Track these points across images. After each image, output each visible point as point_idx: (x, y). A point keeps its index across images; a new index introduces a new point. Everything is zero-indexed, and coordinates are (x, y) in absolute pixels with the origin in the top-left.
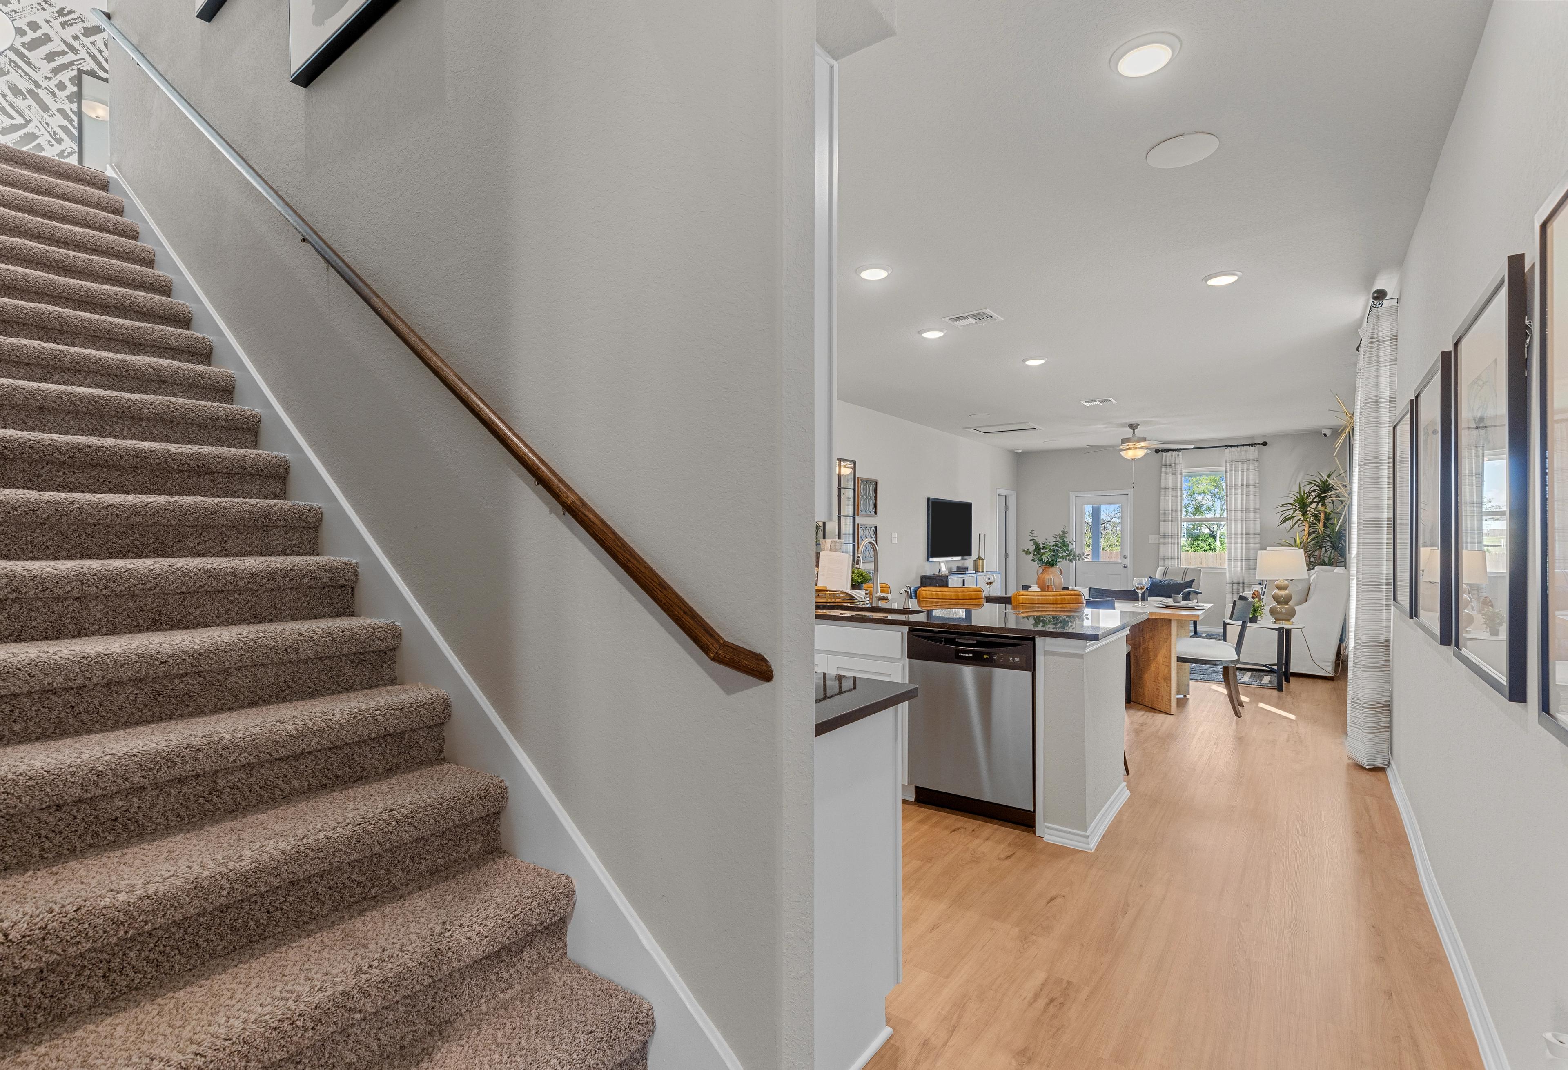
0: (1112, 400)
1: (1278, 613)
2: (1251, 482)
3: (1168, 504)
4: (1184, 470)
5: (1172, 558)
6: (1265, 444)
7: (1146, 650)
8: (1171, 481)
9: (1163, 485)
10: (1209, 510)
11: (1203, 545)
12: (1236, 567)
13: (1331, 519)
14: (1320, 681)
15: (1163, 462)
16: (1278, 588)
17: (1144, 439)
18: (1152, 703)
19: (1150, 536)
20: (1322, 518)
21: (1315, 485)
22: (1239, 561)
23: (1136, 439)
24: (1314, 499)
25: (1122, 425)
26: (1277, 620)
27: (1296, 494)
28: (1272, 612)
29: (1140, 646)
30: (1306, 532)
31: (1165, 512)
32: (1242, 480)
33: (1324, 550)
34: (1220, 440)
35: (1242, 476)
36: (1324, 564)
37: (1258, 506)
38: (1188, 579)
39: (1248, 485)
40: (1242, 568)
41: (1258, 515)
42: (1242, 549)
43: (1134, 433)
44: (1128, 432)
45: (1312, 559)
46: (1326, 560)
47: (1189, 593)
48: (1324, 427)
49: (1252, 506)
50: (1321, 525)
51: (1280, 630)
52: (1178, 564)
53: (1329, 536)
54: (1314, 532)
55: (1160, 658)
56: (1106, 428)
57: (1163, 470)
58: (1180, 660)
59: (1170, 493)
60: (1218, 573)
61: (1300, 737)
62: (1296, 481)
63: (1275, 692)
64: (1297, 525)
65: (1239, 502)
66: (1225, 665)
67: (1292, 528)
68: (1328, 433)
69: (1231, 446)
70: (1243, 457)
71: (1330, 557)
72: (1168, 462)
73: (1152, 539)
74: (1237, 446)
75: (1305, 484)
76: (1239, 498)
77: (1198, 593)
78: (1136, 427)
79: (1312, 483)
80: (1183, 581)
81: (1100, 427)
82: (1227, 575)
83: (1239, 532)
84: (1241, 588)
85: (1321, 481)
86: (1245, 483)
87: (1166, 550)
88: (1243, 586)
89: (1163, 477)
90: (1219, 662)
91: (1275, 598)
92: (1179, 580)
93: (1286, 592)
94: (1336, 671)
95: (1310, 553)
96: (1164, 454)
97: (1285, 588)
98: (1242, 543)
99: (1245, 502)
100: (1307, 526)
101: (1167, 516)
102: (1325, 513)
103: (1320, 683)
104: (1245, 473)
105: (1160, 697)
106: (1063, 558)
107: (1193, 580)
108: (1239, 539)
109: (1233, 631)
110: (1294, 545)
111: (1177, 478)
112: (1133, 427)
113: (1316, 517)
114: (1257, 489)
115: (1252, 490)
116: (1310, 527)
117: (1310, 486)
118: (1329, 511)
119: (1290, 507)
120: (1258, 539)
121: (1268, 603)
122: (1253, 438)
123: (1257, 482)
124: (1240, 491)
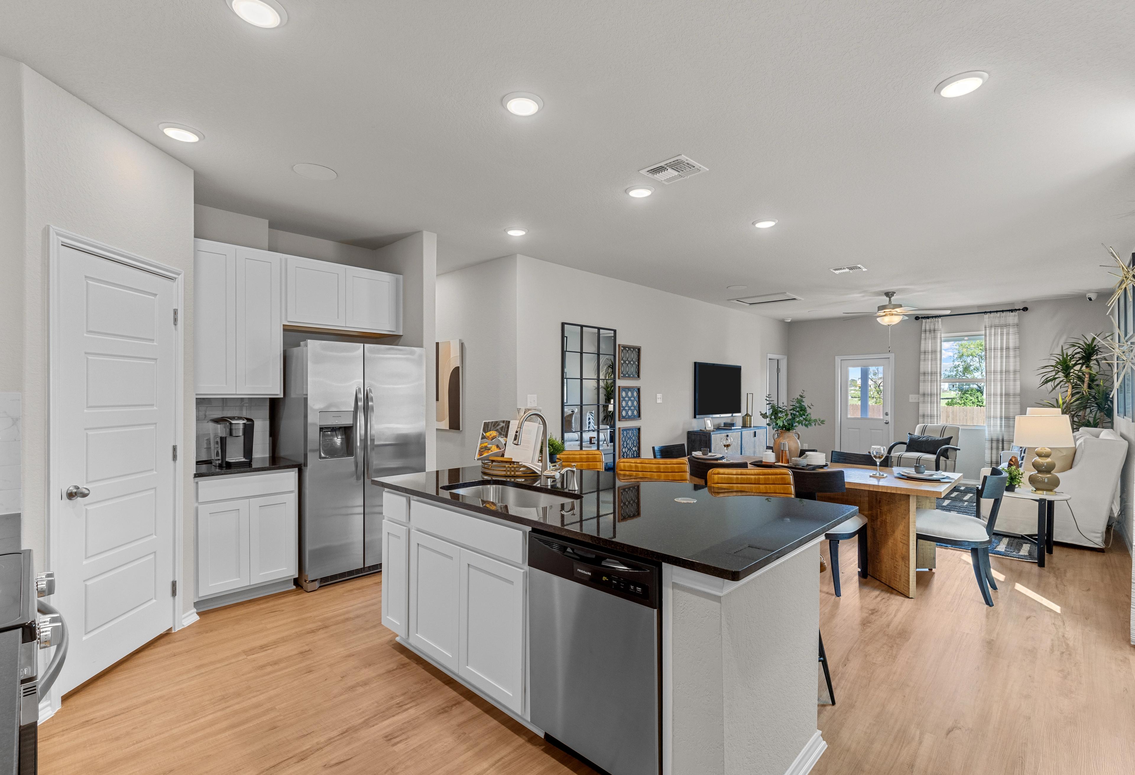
0: (862, 267)
1: (1040, 482)
2: (1011, 345)
3: (927, 366)
4: (943, 335)
5: (932, 416)
6: (1025, 309)
7: (884, 523)
8: (930, 345)
9: (922, 349)
10: (977, 369)
11: (972, 398)
12: (995, 425)
13: (1097, 380)
14: (1088, 553)
15: (923, 328)
16: (1040, 455)
17: (900, 306)
18: (890, 582)
19: (911, 396)
20: (1086, 380)
21: (1079, 347)
22: (999, 419)
23: (892, 306)
24: (1078, 361)
25: (878, 294)
26: (1037, 489)
27: (1058, 356)
28: (1032, 480)
29: (877, 518)
30: (1069, 393)
31: (924, 374)
32: (1002, 343)
33: (1088, 410)
34: (979, 307)
35: (1002, 339)
36: (1088, 425)
37: (1018, 368)
38: (946, 436)
39: (1008, 348)
40: (1001, 426)
41: (1018, 376)
42: (1001, 408)
43: (890, 300)
44: (885, 300)
45: (1076, 419)
46: (1091, 420)
47: (947, 450)
48: (1089, 291)
49: (1012, 368)
50: (1086, 386)
51: (1041, 501)
52: (937, 422)
53: (1094, 397)
54: (1078, 393)
55: (898, 534)
56: (863, 296)
57: (923, 335)
58: (919, 537)
59: (930, 356)
60: (976, 432)
61: (1067, 645)
62: (1058, 344)
63: (1035, 568)
64: (1059, 386)
65: (999, 364)
66: (974, 546)
67: (1054, 389)
68: (1093, 296)
69: (990, 312)
70: (1002, 322)
71: (1095, 417)
72: (927, 328)
73: (913, 398)
74: (997, 312)
75: (1068, 346)
76: (999, 361)
77: (956, 450)
78: (893, 293)
79: (1076, 346)
80: (941, 438)
81: (856, 296)
82: (987, 432)
83: (999, 392)
84: (1000, 445)
85: (1085, 343)
86: (1005, 346)
87: (926, 408)
88: (1003, 443)
89: (923, 342)
90: (967, 543)
91: (1035, 465)
92: (937, 437)
93: (1049, 460)
94: (1106, 541)
95: (1073, 413)
96: (924, 321)
97: (1047, 456)
98: (1001, 403)
99: (1004, 364)
100: (1070, 387)
101: (926, 377)
102: (1090, 374)
103: (1088, 557)
104: (1005, 337)
105: (898, 577)
106: (799, 422)
107: (951, 438)
108: (999, 399)
109: (987, 504)
110: (1055, 405)
111: (936, 343)
112: (889, 294)
113: (1081, 379)
114: (1018, 352)
115: (1012, 353)
116: (1073, 388)
117: (1072, 349)
118: (1094, 372)
119: (1052, 369)
120: (1018, 399)
121: (1027, 471)
122: (1013, 304)
123: (1017, 345)
124: (999, 353)
